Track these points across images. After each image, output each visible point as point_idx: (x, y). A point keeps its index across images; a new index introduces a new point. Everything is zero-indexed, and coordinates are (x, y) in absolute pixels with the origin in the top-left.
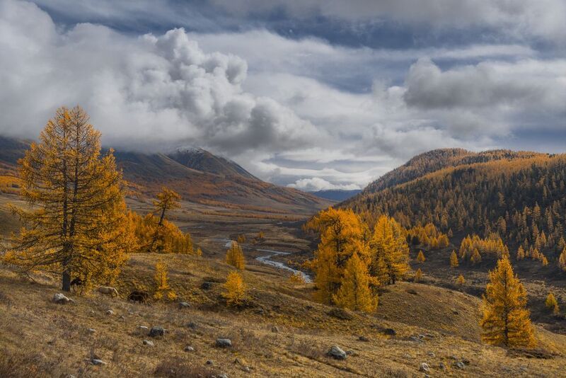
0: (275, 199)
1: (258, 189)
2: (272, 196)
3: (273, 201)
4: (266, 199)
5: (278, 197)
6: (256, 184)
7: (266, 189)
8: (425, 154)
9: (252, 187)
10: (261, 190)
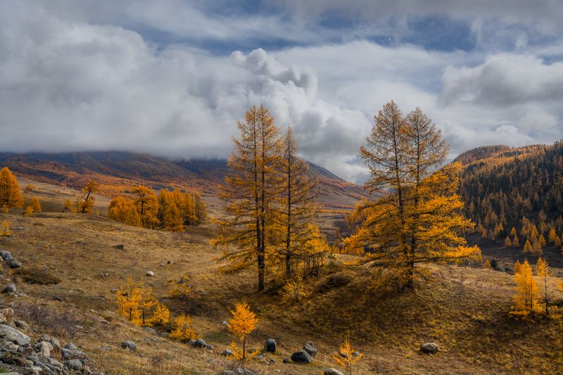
0: (353, 197)
1: (338, 188)
2: (351, 194)
3: (352, 198)
4: (345, 197)
5: (356, 195)
6: (337, 184)
7: (345, 188)
8: (470, 152)
9: (334, 186)
10: (341, 189)
